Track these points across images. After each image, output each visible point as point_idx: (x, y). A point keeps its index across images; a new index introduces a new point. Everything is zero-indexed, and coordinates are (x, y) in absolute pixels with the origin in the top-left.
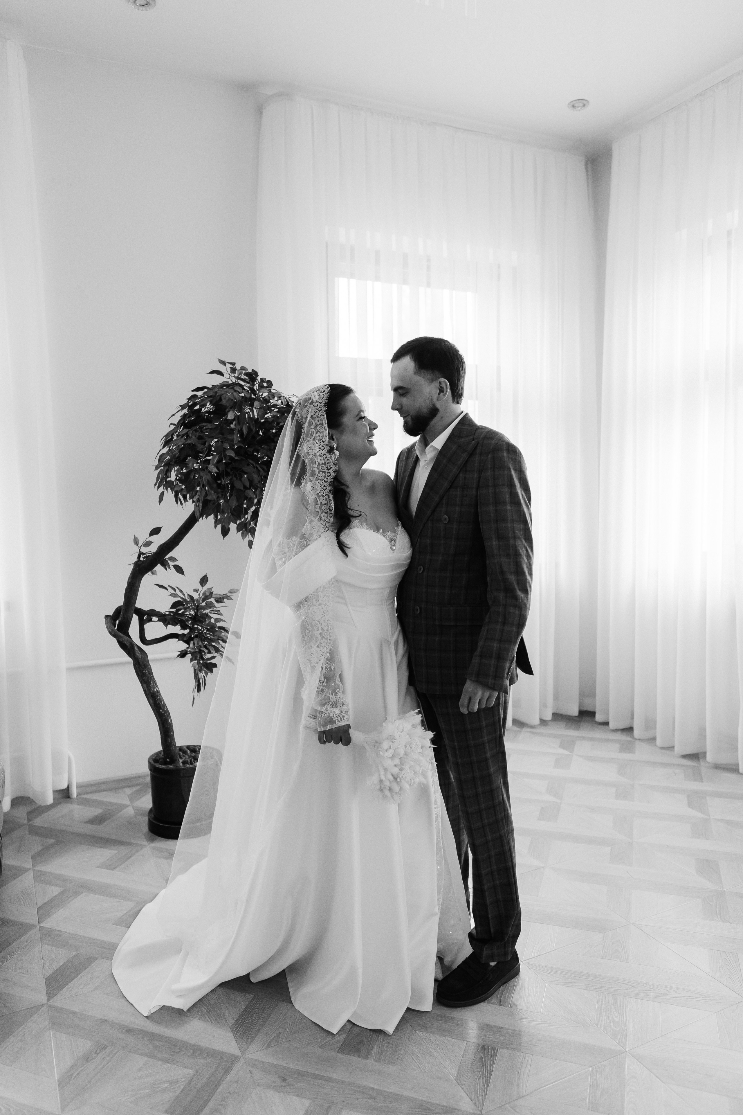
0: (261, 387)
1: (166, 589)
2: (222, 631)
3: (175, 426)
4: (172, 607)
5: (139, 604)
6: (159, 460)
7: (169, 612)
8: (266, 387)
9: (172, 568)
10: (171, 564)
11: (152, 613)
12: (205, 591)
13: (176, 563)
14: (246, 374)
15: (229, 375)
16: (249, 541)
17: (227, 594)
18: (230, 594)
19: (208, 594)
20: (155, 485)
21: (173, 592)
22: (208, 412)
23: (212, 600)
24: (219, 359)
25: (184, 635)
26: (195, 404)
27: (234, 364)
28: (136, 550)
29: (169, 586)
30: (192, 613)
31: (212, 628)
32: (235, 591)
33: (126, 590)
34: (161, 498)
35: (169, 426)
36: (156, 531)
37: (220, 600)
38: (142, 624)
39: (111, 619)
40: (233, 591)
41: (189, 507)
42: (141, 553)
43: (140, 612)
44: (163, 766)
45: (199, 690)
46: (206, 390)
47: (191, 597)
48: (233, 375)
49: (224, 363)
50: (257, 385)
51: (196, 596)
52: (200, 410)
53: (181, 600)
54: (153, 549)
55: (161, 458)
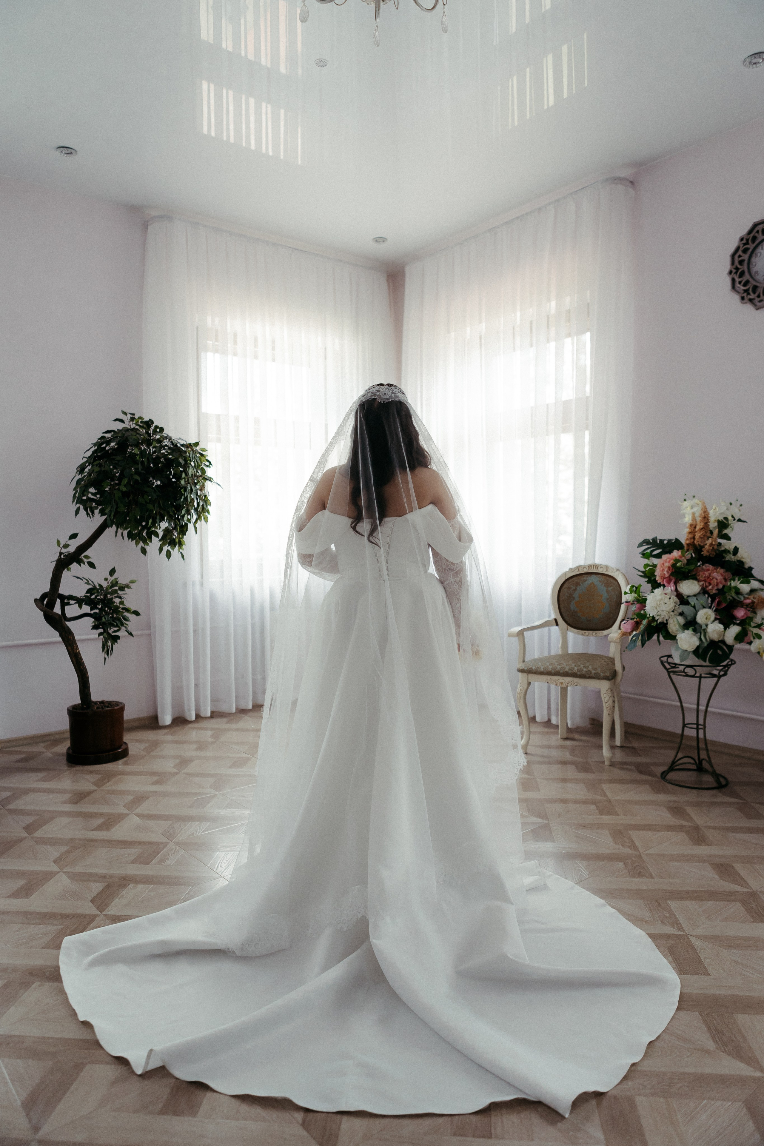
0: (155, 432)
1: (82, 580)
2: (124, 611)
3: (86, 459)
4: (87, 592)
5: (61, 591)
6: (77, 484)
7: (84, 596)
8: (159, 432)
9: (86, 563)
10: (86, 560)
11: (71, 597)
12: (112, 580)
13: (90, 560)
14: (142, 422)
15: (129, 422)
16: (141, 548)
17: (129, 584)
18: (130, 584)
19: (114, 582)
20: (73, 502)
21: (86, 581)
22: (113, 449)
23: (117, 588)
24: (122, 411)
25: (95, 613)
26: (102, 443)
27: (134, 414)
28: (58, 550)
29: (83, 578)
30: (102, 597)
31: (116, 610)
32: (134, 581)
33: (51, 579)
34: (77, 512)
35: (83, 459)
36: (74, 536)
37: (122, 589)
38: (63, 606)
39: (39, 602)
40: (132, 582)
41: (98, 519)
42: (61, 553)
43: (62, 597)
44: (82, 711)
45: (108, 654)
46: (112, 433)
47: (100, 586)
48: (131, 422)
49: (125, 413)
50: (152, 430)
51: (105, 585)
52: (105, 447)
53: (92, 587)
54: (72, 549)
55: (79, 482)
